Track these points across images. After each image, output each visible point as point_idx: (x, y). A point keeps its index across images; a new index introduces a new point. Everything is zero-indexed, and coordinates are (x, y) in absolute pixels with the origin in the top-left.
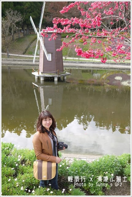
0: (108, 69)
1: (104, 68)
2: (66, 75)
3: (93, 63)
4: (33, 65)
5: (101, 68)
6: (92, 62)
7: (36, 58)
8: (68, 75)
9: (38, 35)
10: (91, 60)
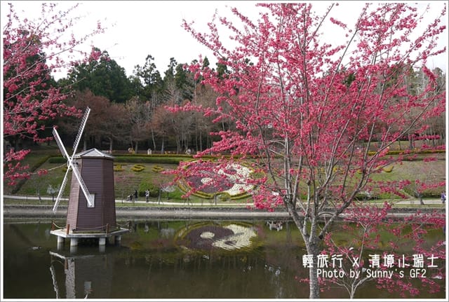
0: (189, 218)
1: (183, 218)
2: (121, 233)
3: (162, 209)
4: (54, 216)
5: (176, 218)
6: (159, 207)
7: (61, 202)
8: (126, 232)
9: (70, 161)
10: (158, 203)
